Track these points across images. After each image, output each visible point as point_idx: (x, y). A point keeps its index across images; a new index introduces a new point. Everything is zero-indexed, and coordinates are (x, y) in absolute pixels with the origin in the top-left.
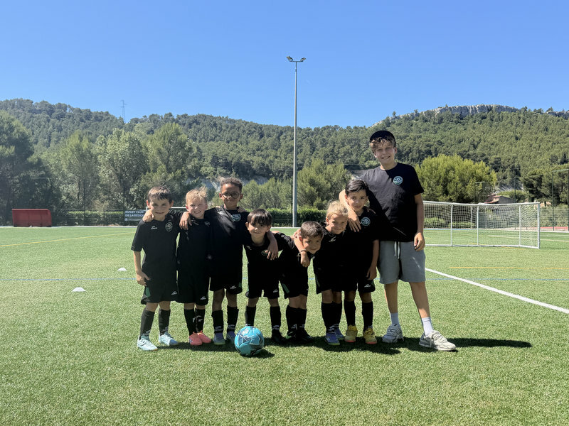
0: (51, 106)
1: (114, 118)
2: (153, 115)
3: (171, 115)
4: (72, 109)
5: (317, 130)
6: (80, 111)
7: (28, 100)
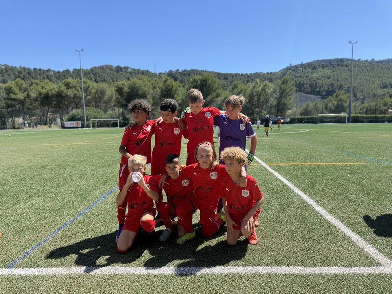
0: (121, 68)
1: (151, 72)
2: (170, 71)
3: (178, 70)
4: (132, 69)
5: (251, 74)
6: (135, 69)
7: (110, 66)
